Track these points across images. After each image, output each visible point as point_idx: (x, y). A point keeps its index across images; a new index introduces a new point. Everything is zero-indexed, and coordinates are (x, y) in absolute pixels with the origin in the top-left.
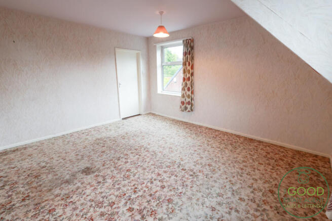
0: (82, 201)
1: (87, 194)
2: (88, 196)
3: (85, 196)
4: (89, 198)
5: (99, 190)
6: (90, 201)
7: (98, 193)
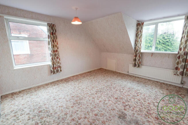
0: (144, 109)
1: (139, 109)
2: (140, 108)
3: (141, 109)
4: (141, 107)
5: (135, 105)
6: (142, 107)
7: (136, 106)
